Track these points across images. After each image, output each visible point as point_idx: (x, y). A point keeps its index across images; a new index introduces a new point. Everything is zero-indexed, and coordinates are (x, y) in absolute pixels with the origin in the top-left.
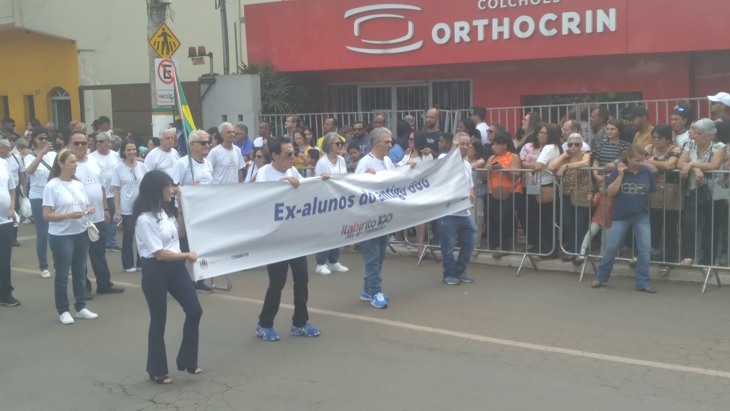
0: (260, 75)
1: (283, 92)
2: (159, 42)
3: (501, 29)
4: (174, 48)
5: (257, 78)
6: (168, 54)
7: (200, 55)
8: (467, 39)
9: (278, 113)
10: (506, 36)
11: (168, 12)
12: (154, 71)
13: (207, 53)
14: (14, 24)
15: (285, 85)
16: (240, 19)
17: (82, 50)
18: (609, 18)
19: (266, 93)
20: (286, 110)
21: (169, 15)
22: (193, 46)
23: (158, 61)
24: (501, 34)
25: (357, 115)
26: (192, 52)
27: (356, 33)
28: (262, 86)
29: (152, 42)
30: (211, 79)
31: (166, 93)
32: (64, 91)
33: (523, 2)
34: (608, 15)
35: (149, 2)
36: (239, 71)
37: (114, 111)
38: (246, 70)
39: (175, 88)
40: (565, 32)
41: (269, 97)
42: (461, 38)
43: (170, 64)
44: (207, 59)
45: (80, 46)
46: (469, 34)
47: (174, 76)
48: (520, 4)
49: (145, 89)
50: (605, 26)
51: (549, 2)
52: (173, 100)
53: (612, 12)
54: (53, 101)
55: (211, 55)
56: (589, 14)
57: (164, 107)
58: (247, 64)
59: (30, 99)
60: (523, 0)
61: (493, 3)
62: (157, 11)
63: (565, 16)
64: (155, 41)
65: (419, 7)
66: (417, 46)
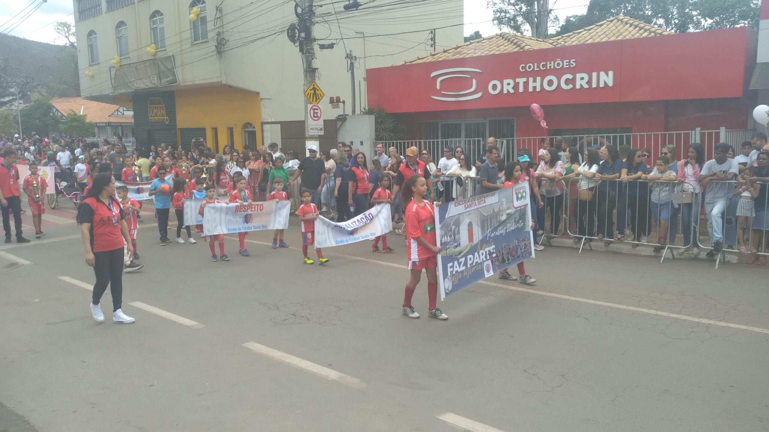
0: (375, 115)
1: (390, 126)
2: (311, 94)
3: (535, 85)
4: (320, 98)
5: (373, 117)
6: (316, 101)
7: (336, 102)
8: (512, 91)
9: (386, 141)
10: (538, 89)
11: (317, 75)
12: (307, 113)
13: (341, 101)
14: (221, 82)
15: (391, 121)
16: (363, 78)
17: (263, 99)
18: (608, 77)
19: (378, 127)
20: (391, 138)
21: (317, 76)
22: (333, 96)
23: (310, 106)
24: (535, 88)
25: (438, 142)
26: (332, 101)
27: (438, 87)
28: (376, 123)
29: (306, 94)
30: (344, 118)
31: (315, 127)
32: (253, 125)
33: (550, 67)
34: (607, 75)
35: (305, 68)
36: (362, 113)
37: (282, 139)
38: (366, 112)
39: (320, 123)
40: (578, 87)
41: (380, 128)
42: (508, 90)
43: (317, 108)
44: (341, 105)
45: (262, 96)
46: (513, 88)
47: (319, 116)
48: (548, 68)
49: (301, 124)
50: (605, 83)
51: (568, 66)
52: (319, 131)
53: (611, 73)
54: (245, 131)
55: (344, 102)
56: (594, 75)
57: (314, 136)
58: (367, 108)
59: (231, 130)
60: (550, 65)
61: (530, 67)
62: (310, 74)
63: (579, 76)
64: (308, 93)
65: (480, 69)
66: (479, 95)
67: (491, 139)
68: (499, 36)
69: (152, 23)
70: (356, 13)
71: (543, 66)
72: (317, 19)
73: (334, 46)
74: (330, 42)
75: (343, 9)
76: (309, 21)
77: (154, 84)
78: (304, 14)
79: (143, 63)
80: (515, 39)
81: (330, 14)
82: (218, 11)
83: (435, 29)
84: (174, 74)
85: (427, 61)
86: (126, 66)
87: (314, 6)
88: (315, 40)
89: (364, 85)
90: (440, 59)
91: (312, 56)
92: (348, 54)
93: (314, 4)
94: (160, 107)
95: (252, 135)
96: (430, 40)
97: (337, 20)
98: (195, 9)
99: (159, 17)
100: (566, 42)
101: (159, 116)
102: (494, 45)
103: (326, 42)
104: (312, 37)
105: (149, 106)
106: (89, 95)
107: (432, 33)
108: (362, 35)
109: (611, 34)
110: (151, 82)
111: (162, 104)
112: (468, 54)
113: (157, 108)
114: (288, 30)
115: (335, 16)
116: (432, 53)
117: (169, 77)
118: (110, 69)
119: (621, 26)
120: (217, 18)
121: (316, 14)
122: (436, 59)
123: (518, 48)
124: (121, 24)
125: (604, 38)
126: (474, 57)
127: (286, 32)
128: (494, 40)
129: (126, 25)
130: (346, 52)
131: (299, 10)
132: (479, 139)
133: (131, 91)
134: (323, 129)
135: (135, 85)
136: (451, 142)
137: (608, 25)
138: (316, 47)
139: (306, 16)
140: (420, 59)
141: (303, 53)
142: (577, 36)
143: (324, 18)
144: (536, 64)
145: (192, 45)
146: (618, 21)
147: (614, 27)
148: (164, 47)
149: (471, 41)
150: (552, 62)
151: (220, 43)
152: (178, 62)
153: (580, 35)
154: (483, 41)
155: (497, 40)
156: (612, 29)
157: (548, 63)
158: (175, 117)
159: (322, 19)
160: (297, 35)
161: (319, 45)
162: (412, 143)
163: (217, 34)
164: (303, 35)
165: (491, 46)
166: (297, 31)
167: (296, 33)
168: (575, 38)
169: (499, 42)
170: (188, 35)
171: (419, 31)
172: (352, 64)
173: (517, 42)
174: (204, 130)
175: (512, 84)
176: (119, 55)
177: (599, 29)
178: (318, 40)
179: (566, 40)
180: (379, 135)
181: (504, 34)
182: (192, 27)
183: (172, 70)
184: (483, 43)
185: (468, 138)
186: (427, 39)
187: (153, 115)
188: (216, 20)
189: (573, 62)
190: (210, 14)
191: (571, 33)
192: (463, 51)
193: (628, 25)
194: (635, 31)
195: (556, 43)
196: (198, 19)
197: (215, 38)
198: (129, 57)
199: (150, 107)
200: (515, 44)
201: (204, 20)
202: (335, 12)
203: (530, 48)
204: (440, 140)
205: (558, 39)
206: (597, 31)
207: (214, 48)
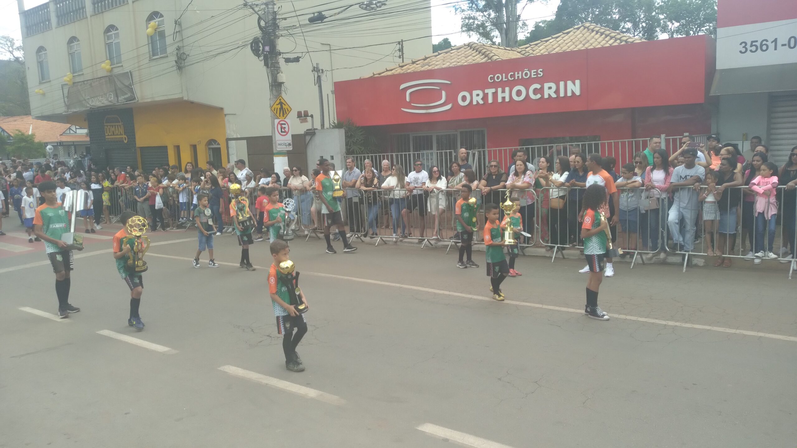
0: (345, 129)
1: (360, 140)
2: (277, 108)
3: (503, 95)
4: (287, 113)
5: (343, 131)
6: (283, 116)
7: (305, 116)
8: (481, 102)
9: (357, 154)
10: (507, 100)
11: (283, 88)
12: (274, 128)
13: (310, 115)
14: (183, 98)
15: (361, 135)
16: (331, 91)
17: (228, 114)
18: (575, 86)
19: (349, 141)
20: (362, 152)
21: (284, 90)
22: (300, 110)
23: (277, 121)
24: (504, 98)
25: (410, 155)
26: (299, 115)
27: (408, 99)
28: (345, 136)
29: (273, 109)
30: (312, 132)
31: (282, 142)
32: (217, 141)
33: (518, 77)
34: (574, 84)
35: (270, 82)
36: (331, 127)
37: (249, 155)
38: (336, 125)
39: (288, 138)
40: (546, 96)
41: (351, 143)
42: (477, 102)
43: (285, 123)
44: (309, 119)
45: (226, 111)
46: (482, 99)
47: (287, 131)
48: (516, 78)
49: (269, 140)
50: (573, 92)
51: (535, 76)
52: (288, 147)
53: (578, 82)
54: (209, 148)
55: (312, 116)
56: (562, 84)
57: (282, 152)
58: (336, 122)
59: (194, 147)
60: (518, 75)
61: (498, 78)
62: (276, 88)
63: (546, 85)
64: (275, 108)
65: (449, 81)
66: (448, 107)
67: (463, 150)
68: (467, 46)
69: (106, 38)
70: (321, 26)
71: (511, 76)
72: (281, 33)
73: (300, 59)
74: (295, 56)
75: (308, 22)
76: (273, 34)
77: (110, 102)
78: (268, 27)
79: (98, 79)
80: (483, 49)
81: (295, 27)
82: (177, 25)
83: (402, 41)
84: (132, 91)
85: (396, 73)
86: (80, 84)
87: (278, 19)
88: (280, 54)
89: (332, 98)
90: (409, 71)
91: (277, 70)
92: (314, 67)
93: (277, 17)
94: (118, 126)
95: (217, 152)
96: (398, 51)
97: (303, 33)
98: (152, 23)
99: (113, 32)
100: (534, 51)
101: (117, 135)
102: (463, 55)
103: (292, 56)
104: (277, 51)
105: (105, 124)
106: (40, 115)
107: (399, 43)
108: (327, 48)
109: (578, 42)
110: (107, 100)
111: (120, 122)
112: (437, 65)
113: (114, 127)
114: (251, 44)
115: (300, 29)
116: (401, 65)
117: (127, 94)
118: (62, 87)
119: (588, 34)
120: (177, 32)
121: (280, 27)
122: (404, 70)
123: (486, 58)
124: (73, 40)
125: (571, 46)
126: (443, 69)
127: (249, 46)
128: (462, 51)
129: (78, 41)
130: (313, 65)
131: (263, 23)
132: (451, 151)
133: (86, 109)
134: (291, 144)
135: (90, 103)
136: (423, 154)
137: (575, 33)
138: (281, 61)
139: (270, 29)
140: (389, 71)
141: (268, 67)
142: (544, 45)
143: (289, 31)
144: (504, 75)
145: (151, 60)
146: (584, 29)
147: (581, 35)
148: (120, 62)
149: (439, 51)
150: (520, 72)
151: (180, 58)
152: (136, 79)
153: (548, 43)
154: (451, 52)
155: (465, 50)
156: (578, 37)
157: (516, 73)
158: (134, 135)
159: (286, 32)
160: (261, 49)
161: (284, 58)
162: (384, 156)
163: (177, 49)
164: (267, 48)
165: (460, 57)
166: (260, 45)
167: (260, 47)
168: (542, 47)
169: (467, 52)
170: (146, 50)
171: (387, 44)
172: (319, 77)
173: (485, 52)
174: (164, 149)
175: (481, 95)
176: (72, 71)
177: (567, 37)
178: (283, 53)
179: (534, 49)
180: (350, 149)
181: (472, 43)
182: (150, 42)
183: (130, 87)
184: (452, 54)
185: (439, 150)
186: (394, 50)
187: (110, 134)
188: (175, 35)
189: (541, 71)
190: (169, 28)
191: (539, 41)
192: (432, 62)
193: (595, 32)
194: (601, 39)
195: (524, 52)
196: (155, 33)
197: (175, 53)
198: (83, 74)
199: (107, 126)
200: (483, 55)
201: (162, 35)
202: (300, 25)
203: (498, 59)
204: (411, 153)
205: (526, 48)
206: (564, 39)
207: (174, 63)
